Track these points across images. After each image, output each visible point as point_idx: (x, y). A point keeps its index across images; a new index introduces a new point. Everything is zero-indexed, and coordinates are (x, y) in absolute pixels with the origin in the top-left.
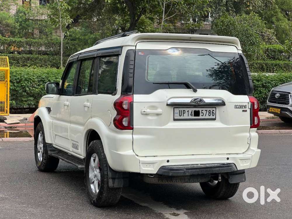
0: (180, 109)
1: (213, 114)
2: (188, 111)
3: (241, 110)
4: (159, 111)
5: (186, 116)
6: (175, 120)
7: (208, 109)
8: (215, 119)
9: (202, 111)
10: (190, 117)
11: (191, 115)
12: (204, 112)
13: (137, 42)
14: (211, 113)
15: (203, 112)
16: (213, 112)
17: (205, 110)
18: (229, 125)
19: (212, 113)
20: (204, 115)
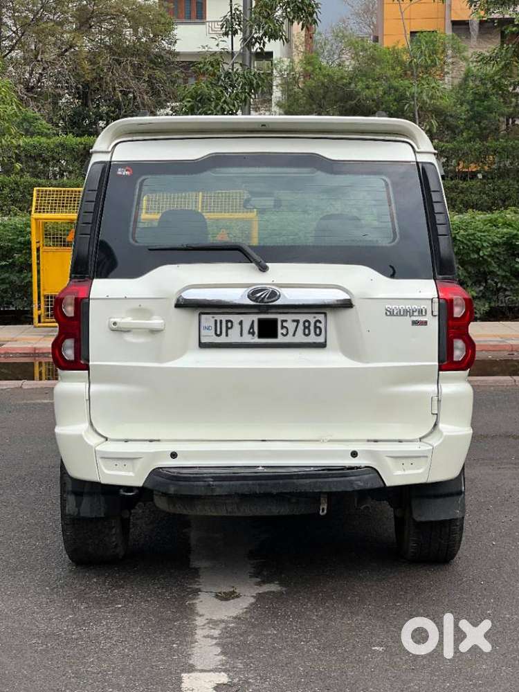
0: (218, 317)
1: (318, 330)
2: (241, 323)
3: (408, 320)
4: (156, 322)
5: (234, 336)
6: (203, 345)
7: (302, 318)
8: (322, 346)
9: (283, 321)
10: (247, 339)
11: (249, 333)
12: (291, 326)
13: (116, 142)
14: (312, 328)
15: (285, 324)
16: (318, 324)
17: (294, 321)
18: (368, 362)
19: (316, 327)
20: (291, 332)
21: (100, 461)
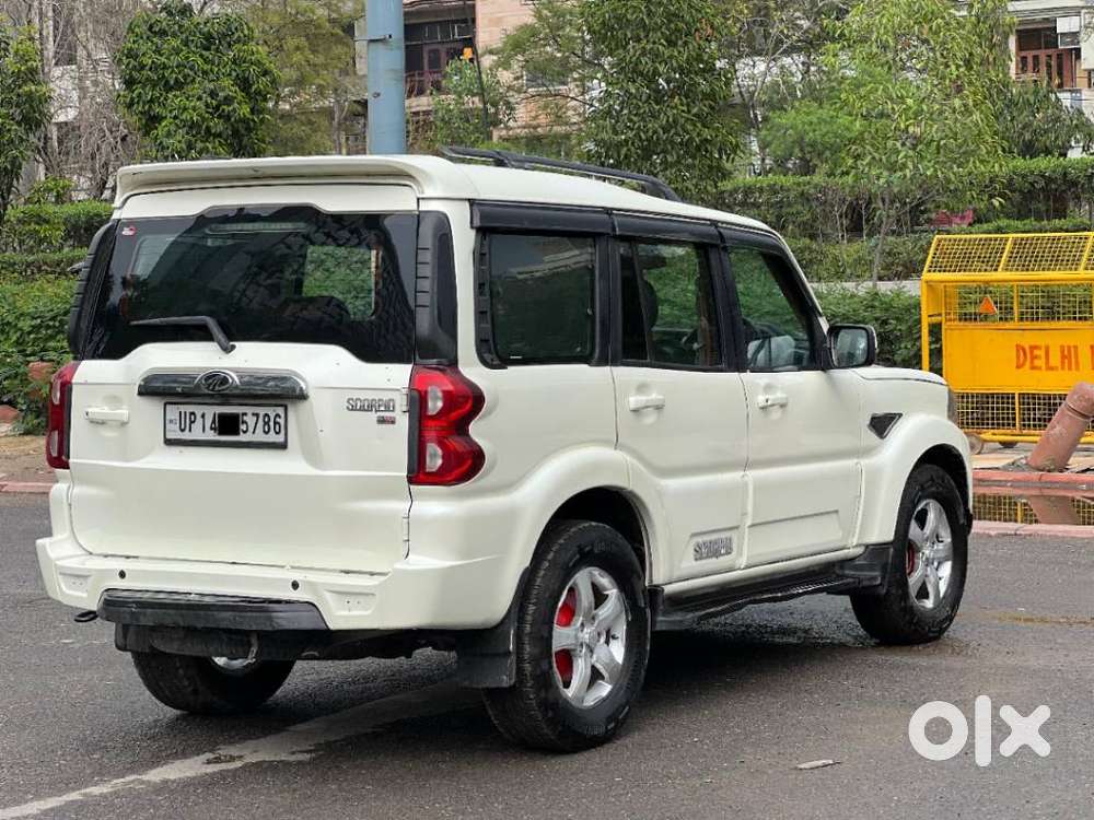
0: (183, 408)
1: (277, 426)
2: (203, 416)
3: (373, 416)
4: (123, 412)
5: (197, 433)
6: (169, 442)
7: (261, 411)
8: (283, 446)
9: (243, 415)
10: (211, 436)
11: (211, 429)
12: (250, 420)
14: (272, 424)
15: (245, 418)
16: (278, 420)
17: (253, 414)
18: (325, 470)
19: (275, 423)
20: (251, 429)
21: (60, 577)
